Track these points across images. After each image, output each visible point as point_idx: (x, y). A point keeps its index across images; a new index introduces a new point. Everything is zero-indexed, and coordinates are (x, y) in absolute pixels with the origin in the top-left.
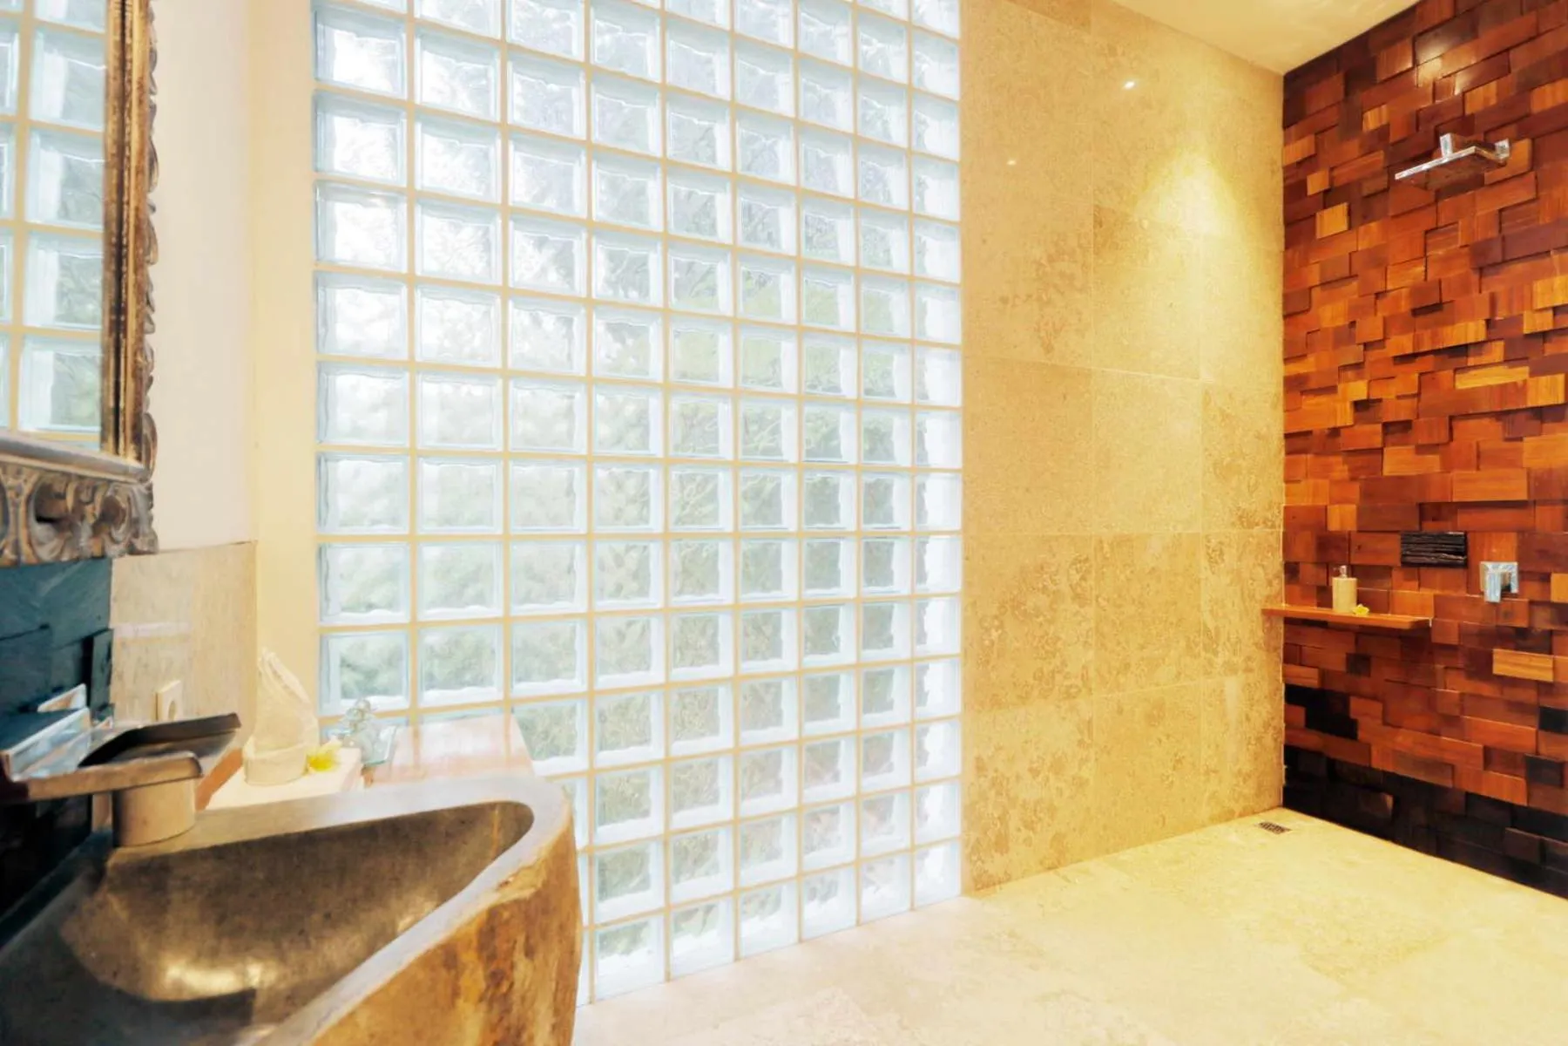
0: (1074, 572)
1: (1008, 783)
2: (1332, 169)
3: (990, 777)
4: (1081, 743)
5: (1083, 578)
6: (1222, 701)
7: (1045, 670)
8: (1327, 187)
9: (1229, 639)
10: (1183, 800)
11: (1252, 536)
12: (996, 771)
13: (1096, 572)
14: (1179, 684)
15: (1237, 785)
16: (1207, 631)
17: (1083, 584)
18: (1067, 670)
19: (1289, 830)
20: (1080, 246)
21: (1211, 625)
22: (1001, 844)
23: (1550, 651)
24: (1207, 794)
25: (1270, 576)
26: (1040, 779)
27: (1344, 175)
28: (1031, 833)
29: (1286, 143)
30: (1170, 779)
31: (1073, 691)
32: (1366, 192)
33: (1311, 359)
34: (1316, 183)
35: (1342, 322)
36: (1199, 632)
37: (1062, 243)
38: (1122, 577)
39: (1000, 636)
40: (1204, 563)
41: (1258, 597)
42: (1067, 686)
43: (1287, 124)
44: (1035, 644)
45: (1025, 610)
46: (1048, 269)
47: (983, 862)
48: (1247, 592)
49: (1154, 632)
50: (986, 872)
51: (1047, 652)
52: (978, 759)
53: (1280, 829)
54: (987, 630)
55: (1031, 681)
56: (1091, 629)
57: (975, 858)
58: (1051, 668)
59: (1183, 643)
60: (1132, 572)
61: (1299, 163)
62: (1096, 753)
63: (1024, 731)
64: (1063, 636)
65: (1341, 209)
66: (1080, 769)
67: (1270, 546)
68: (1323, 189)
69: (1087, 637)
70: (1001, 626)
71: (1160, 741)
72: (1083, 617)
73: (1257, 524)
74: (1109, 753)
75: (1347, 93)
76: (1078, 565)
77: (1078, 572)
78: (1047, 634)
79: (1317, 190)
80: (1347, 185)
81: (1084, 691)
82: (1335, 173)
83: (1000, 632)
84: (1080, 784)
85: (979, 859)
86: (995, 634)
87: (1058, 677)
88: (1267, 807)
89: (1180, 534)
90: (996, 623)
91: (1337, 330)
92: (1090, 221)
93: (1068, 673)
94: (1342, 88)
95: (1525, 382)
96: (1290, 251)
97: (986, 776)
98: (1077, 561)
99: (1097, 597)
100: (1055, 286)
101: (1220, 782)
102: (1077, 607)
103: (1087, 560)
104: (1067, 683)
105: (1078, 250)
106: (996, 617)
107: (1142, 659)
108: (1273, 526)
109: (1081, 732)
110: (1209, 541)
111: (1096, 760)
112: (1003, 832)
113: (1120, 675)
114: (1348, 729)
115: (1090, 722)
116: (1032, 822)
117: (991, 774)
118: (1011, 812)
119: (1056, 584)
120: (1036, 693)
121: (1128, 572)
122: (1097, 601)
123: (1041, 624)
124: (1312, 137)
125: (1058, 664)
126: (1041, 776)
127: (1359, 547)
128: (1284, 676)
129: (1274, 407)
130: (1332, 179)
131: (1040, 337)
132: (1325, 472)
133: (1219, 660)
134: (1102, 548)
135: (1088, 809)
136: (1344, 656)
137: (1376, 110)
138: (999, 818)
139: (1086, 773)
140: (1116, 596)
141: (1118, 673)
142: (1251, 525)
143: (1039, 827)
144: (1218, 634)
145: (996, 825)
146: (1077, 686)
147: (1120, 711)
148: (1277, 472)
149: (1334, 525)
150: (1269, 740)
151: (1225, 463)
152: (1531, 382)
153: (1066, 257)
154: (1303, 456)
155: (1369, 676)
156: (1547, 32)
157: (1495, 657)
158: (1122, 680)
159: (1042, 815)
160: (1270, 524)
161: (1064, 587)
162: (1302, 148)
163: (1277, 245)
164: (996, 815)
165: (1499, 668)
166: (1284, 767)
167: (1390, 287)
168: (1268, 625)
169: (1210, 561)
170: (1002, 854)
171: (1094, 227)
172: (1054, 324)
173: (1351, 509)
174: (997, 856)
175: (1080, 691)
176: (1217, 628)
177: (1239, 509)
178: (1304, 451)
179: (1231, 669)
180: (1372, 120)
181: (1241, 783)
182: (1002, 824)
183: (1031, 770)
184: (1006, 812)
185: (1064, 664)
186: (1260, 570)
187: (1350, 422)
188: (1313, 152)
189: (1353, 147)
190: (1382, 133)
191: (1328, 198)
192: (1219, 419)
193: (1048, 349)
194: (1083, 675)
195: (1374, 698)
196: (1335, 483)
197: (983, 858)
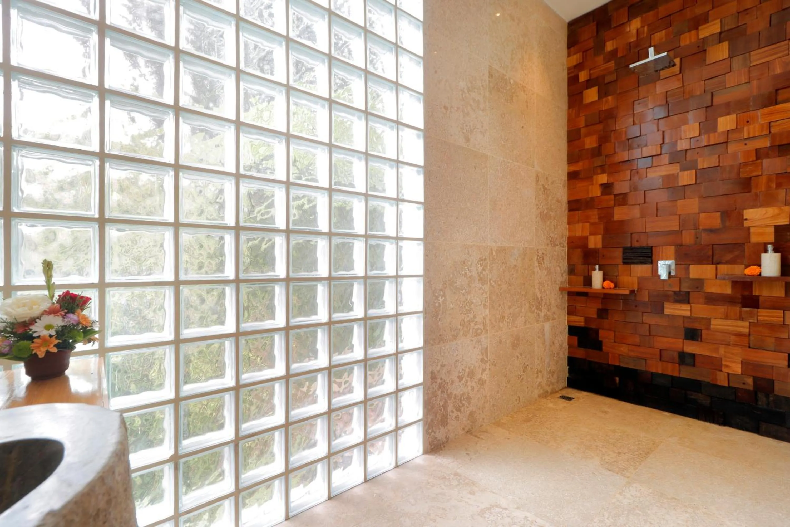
0: (479, 266)
1: (447, 385)
2: (590, 70)
3: (438, 382)
4: (482, 360)
5: (483, 270)
6: (544, 335)
7: (466, 320)
8: (588, 78)
9: (546, 303)
10: (528, 388)
11: (555, 251)
12: (441, 379)
13: (490, 266)
14: (526, 327)
15: (549, 378)
16: (538, 298)
17: (484, 273)
18: (476, 320)
19: (573, 398)
20: (482, 86)
21: (539, 295)
22: (444, 422)
23: (688, 302)
24: (537, 383)
25: (562, 272)
26: (463, 382)
27: (596, 73)
28: (459, 413)
29: (569, 55)
30: (522, 377)
31: (479, 331)
32: (606, 81)
33: (581, 163)
34: (583, 76)
35: (595, 145)
36: (534, 299)
37: (474, 82)
38: (501, 269)
39: (443, 302)
40: (536, 264)
41: (558, 282)
42: (476, 329)
43: (569, 47)
44: (461, 305)
45: (456, 286)
46: (467, 95)
47: (435, 433)
48: (553, 279)
49: (515, 299)
50: (436, 438)
51: (466, 310)
52: (432, 373)
53: (570, 399)
54: (437, 298)
55: (459, 327)
56: (486, 298)
57: (430, 431)
58: (468, 319)
59: (527, 305)
60: (506, 267)
61: (575, 67)
62: (490, 365)
63: (455, 355)
64: (474, 301)
65: (595, 89)
66: (482, 374)
67: (562, 256)
68: (586, 79)
69: (485, 302)
70: (444, 296)
71: (518, 357)
72: (483, 290)
73: (557, 246)
74: (495, 365)
75: (597, 32)
76: (482, 262)
77: (481, 266)
78: (466, 300)
79: (583, 80)
80: (597, 78)
81: (484, 331)
82: (592, 72)
83: (443, 298)
84: (482, 382)
85: (432, 431)
86: (441, 300)
87: (472, 324)
88: (561, 388)
89: (526, 248)
90: (441, 293)
91: (593, 149)
92: (487, 74)
93: (477, 322)
94: (595, 30)
95: (678, 173)
96: (571, 110)
97: (436, 382)
98: (481, 260)
99: (490, 280)
100: (471, 105)
101: (543, 377)
102: (481, 286)
103: (485, 259)
104: (476, 327)
105: (481, 88)
106: (441, 290)
107: (510, 314)
108: (563, 247)
109: (482, 354)
110: (538, 253)
111: (490, 369)
112: (445, 414)
113: (500, 323)
114: (598, 345)
115: (487, 348)
116: (459, 406)
117: (439, 381)
118: (449, 401)
119: (471, 272)
120: (461, 333)
121: (504, 267)
122: (490, 282)
123: (464, 295)
124: (581, 53)
125: (472, 316)
126: (464, 380)
127: (603, 256)
128: (568, 322)
129: (564, 186)
130: (590, 75)
131: (463, 133)
132: (586, 220)
133: (542, 314)
134: (492, 253)
135: (486, 397)
136: (596, 310)
137: (611, 42)
138: (443, 406)
139: (485, 377)
140: (499, 279)
141: (499, 322)
142: (555, 245)
143: (462, 409)
144: (542, 300)
145: (441, 410)
146: (481, 329)
147: (501, 342)
148: (565, 219)
149: (591, 245)
150: (561, 355)
151: (545, 212)
152: (681, 174)
153: (476, 90)
154: (577, 212)
155: (607, 319)
156: (687, 7)
157: (665, 306)
158: (501, 325)
159: (464, 402)
160: (562, 245)
161: (475, 274)
162: (576, 58)
163: (565, 106)
164: (441, 405)
165: (667, 311)
166: (568, 367)
167: (617, 128)
168: (561, 296)
169: (539, 263)
170: (444, 426)
171: (489, 77)
172: (470, 126)
173: (599, 237)
174: (442, 428)
175: (482, 331)
176: (541, 297)
177: (550, 237)
178: (577, 209)
179: (547, 318)
180: (609, 46)
181: (551, 377)
182: (444, 409)
183: (458, 377)
184: (446, 402)
185: (475, 317)
186: (558, 268)
187: (599, 194)
188: (581, 61)
189: (600, 59)
190: (614, 53)
191: (589, 84)
192: (542, 189)
193: (468, 140)
194: (483, 323)
195: (610, 330)
196: (592, 224)
197: (435, 430)
